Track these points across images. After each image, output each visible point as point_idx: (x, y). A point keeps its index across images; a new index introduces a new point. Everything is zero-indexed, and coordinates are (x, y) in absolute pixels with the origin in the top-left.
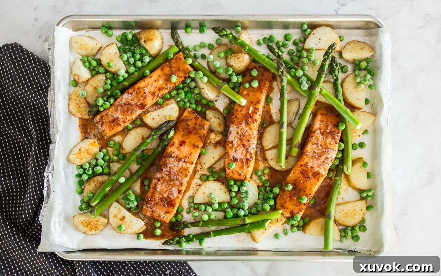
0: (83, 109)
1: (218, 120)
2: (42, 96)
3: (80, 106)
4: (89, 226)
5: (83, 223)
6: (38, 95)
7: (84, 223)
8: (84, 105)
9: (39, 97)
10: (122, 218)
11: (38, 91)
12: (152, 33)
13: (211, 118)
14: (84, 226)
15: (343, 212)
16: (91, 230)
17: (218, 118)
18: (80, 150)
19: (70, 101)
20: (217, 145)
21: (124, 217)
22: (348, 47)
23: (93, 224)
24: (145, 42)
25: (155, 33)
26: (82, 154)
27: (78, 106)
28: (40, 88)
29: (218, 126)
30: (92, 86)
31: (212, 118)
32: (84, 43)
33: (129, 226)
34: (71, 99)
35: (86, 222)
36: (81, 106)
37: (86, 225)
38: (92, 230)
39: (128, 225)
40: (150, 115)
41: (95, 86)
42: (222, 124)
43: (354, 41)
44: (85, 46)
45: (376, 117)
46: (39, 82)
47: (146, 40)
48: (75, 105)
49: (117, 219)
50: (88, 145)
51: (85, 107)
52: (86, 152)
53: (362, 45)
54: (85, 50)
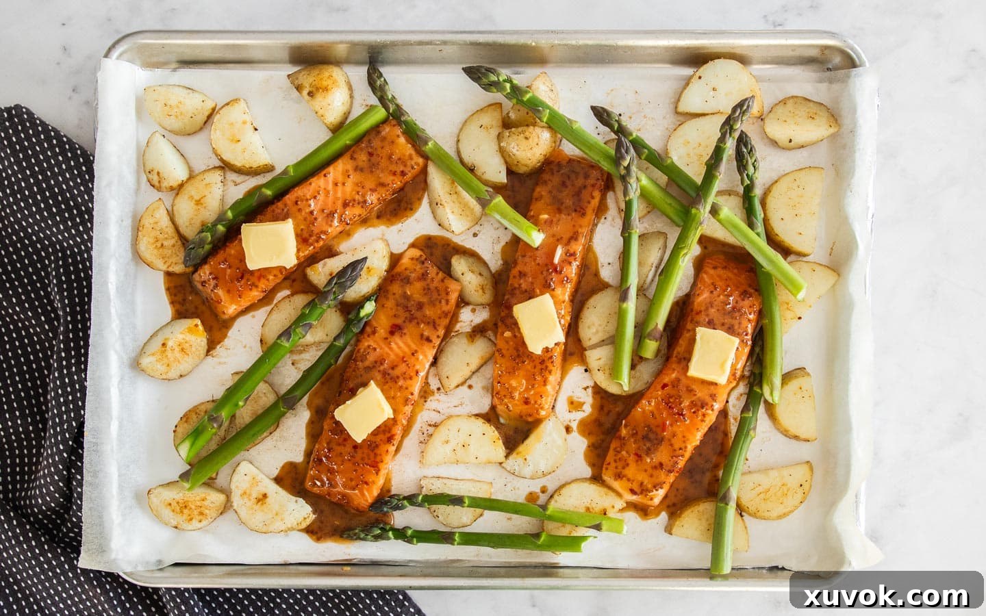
0: (170, 251)
1: (479, 277)
2: (81, 228)
3: (162, 245)
4: (186, 511)
5: (170, 504)
6: (72, 227)
7: (174, 504)
8: (173, 241)
9: (73, 231)
10: (261, 497)
11: (72, 218)
12: (326, 74)
13: (463, 274)
14: (173, 511)
15: (759, 490)
16: (191, 519)
17: (480, 274)
18: (164, 345)
19: (140, 233)
20: (475, 336)
21: (265, 496)
22: (780, 110)
23: (193, 507)
24: (312, 96)
25: (334, 75)
26: (169, 354)
27: (159, 245)
28: (75, 212)
29: (481, 291)
30: (191, 197)
31: (465, 275)
32: (173, 102)
33: (277, 514)
34: (141, 229)
35: (178, 503)
36: (166, 243)
37: (178, 508)
38: (194, 520)
39: (274, 512)
40: (325, 265)
41: (197, 198)
42: (488, 287)
43: (797, 97)
44: (178, 107)
45: (839, 275)
46: (73, 198)
47: (314, 90)
48: (152, 240)
49: (250, 500)
50: (181, 333)
51: (174, 246)
52: (177, 349)
53: (814, 108)
54: (177, 117)
